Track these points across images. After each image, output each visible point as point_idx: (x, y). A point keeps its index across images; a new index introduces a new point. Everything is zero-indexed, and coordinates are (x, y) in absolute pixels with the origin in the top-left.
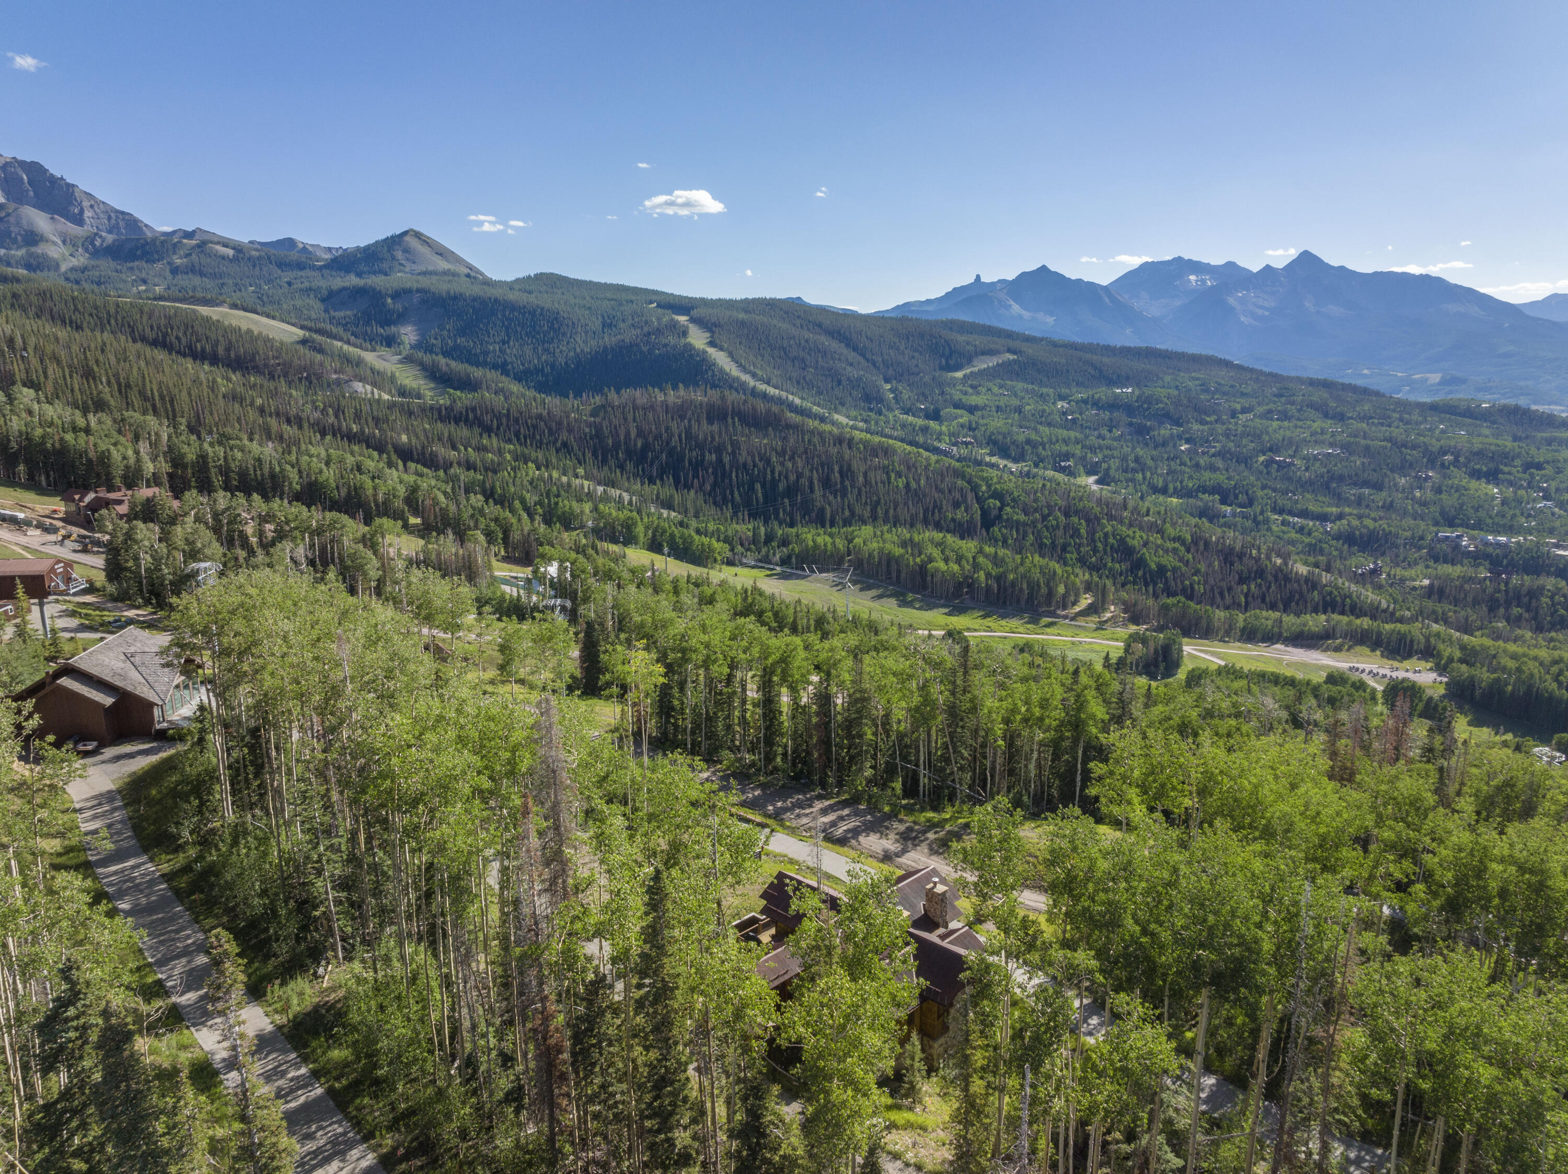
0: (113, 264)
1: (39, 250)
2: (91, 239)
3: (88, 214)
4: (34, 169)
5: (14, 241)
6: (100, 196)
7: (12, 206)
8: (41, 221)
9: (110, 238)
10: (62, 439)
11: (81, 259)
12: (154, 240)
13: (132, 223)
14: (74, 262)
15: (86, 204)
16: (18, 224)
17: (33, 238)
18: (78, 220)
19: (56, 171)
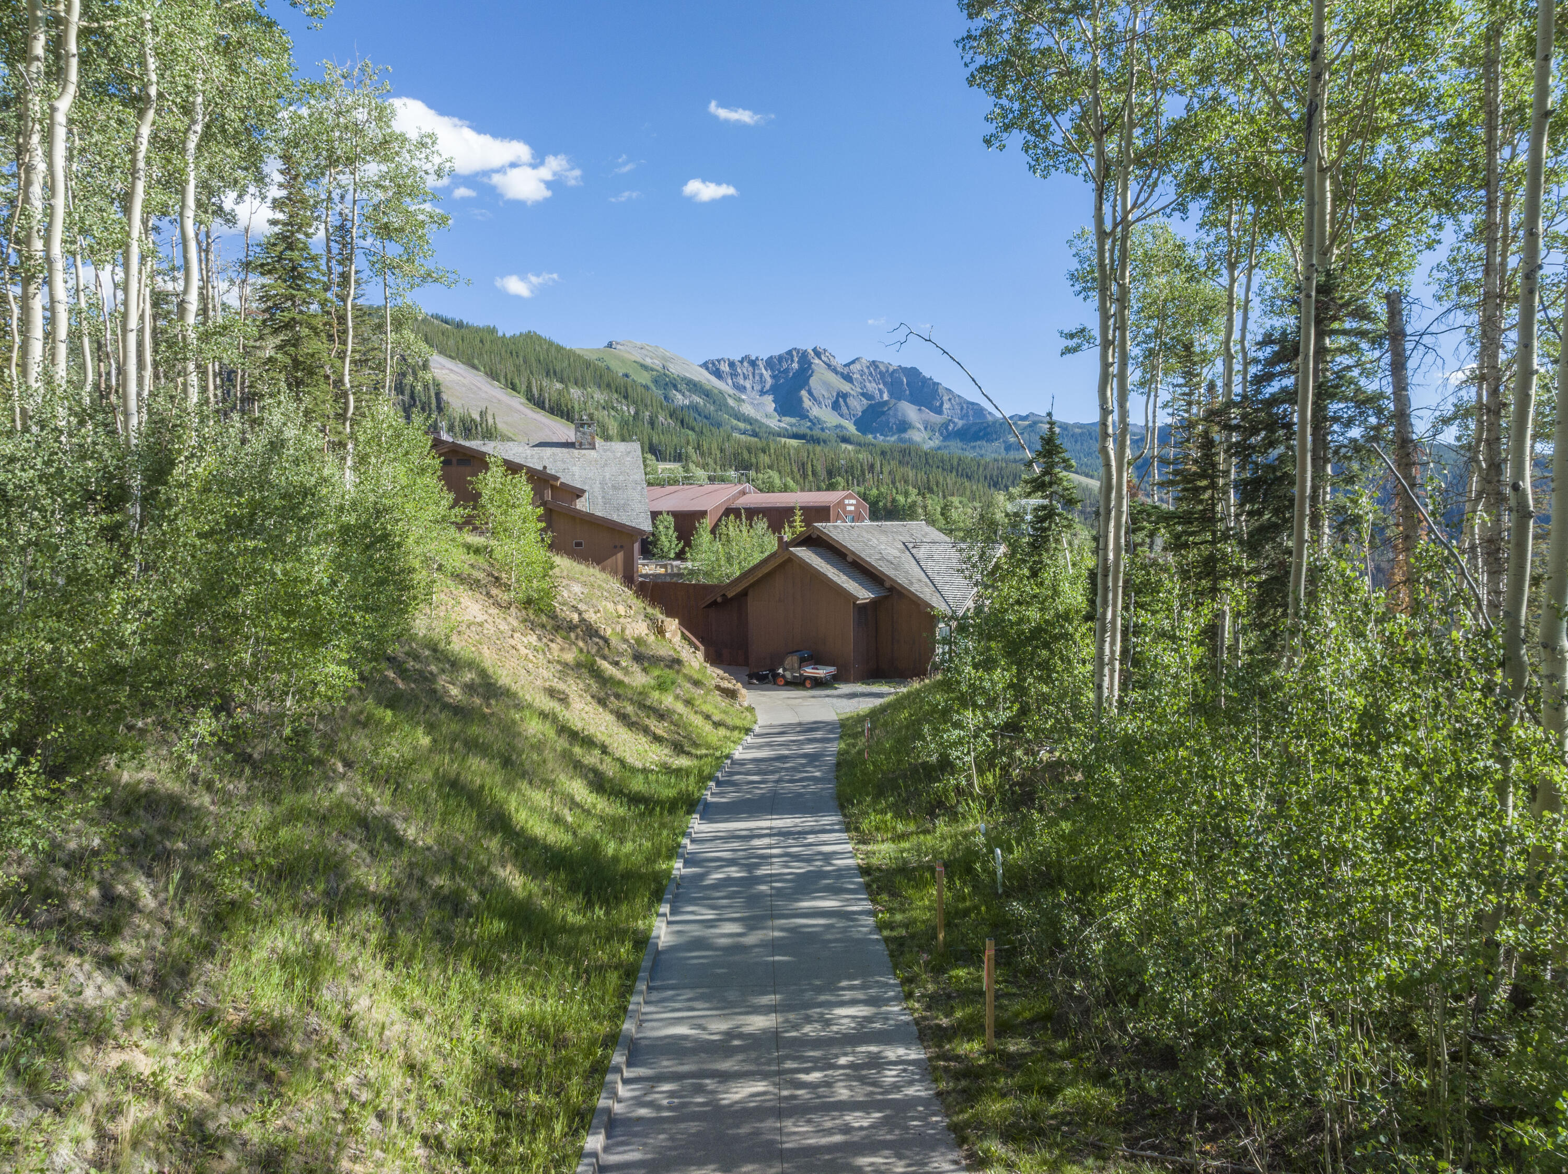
0: (960, 444)
1: (906, 436)
2: (945, 425)
3: (946, 406)
4: (913, 373)
5: (891, 429)
6: (957, 391)
7: (893, 401)
8: (911, 412)
9: (960, 423)
10: (894, 500)
11: (936, 442)
12: (994, 423)
13: (978, 410)
14: (931, 444)
15: (945, 398)
16: (895, 416)
17: (904, 426)
18: (939, 411)
19: (926, 373)
